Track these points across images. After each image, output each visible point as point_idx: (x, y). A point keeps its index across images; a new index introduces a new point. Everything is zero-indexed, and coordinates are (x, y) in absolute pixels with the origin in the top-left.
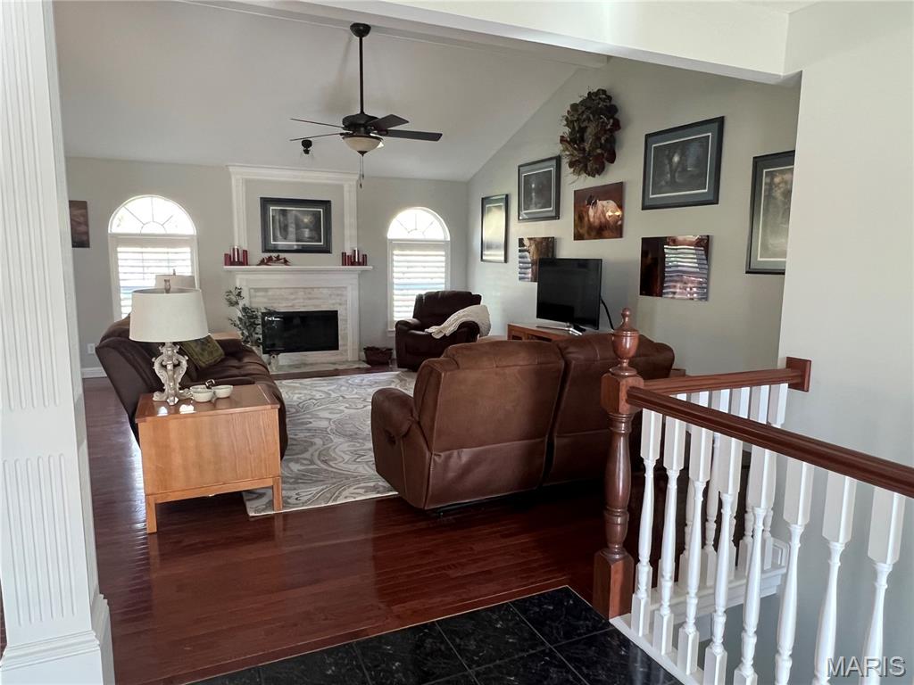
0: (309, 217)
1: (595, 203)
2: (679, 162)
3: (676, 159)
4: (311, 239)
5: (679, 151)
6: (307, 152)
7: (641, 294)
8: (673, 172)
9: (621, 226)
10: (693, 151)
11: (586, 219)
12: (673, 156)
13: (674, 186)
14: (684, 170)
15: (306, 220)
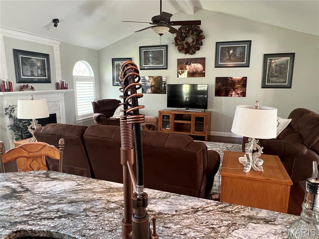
0: (40, 63)
1: (190, 64)
2: (233, 53)
3: (231, 52)
4: (42, 75)
5: (233, 49)
6: (56, 26)
7: (215, 96)
8: (230, 56)
9: (204, 73)
10: (239, 50)
12: (230, 51)
13: (230, 60)
14: (235, 56)
15: (39, 65)
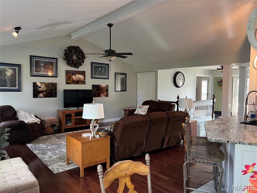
1: (75, 75)
3: (100, 69)
8: (99, 72)
9: (85, 81)
10: (103, 69)
11: (72, 79)
13: (99, 74)
14: (102, 72)
